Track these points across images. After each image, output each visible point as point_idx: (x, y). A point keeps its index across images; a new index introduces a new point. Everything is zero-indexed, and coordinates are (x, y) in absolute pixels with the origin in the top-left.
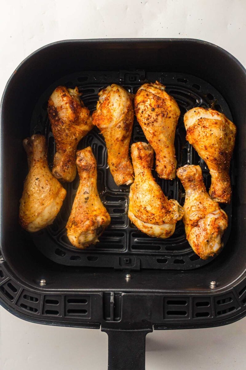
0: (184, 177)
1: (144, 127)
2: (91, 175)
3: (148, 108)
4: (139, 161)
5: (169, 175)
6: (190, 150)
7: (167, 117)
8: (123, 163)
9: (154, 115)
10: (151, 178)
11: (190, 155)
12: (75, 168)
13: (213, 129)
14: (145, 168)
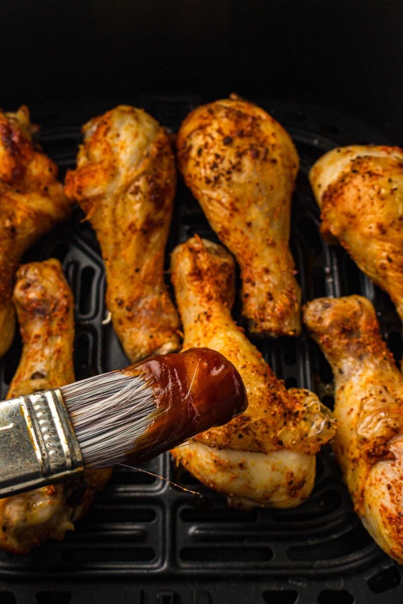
0: (327, 322)
1: (205, 193)
2: (54, 326)
3: (213, 139)
4: (196, 283)
5: (281, 318)
6: (332, 271)
7: (265, 159)
8: (150, 299)
9: (230, 155)
10: (232, 325)
11: (333, 283)
12: (12, 314)
13: (394, 178)
14: (213, 301)
